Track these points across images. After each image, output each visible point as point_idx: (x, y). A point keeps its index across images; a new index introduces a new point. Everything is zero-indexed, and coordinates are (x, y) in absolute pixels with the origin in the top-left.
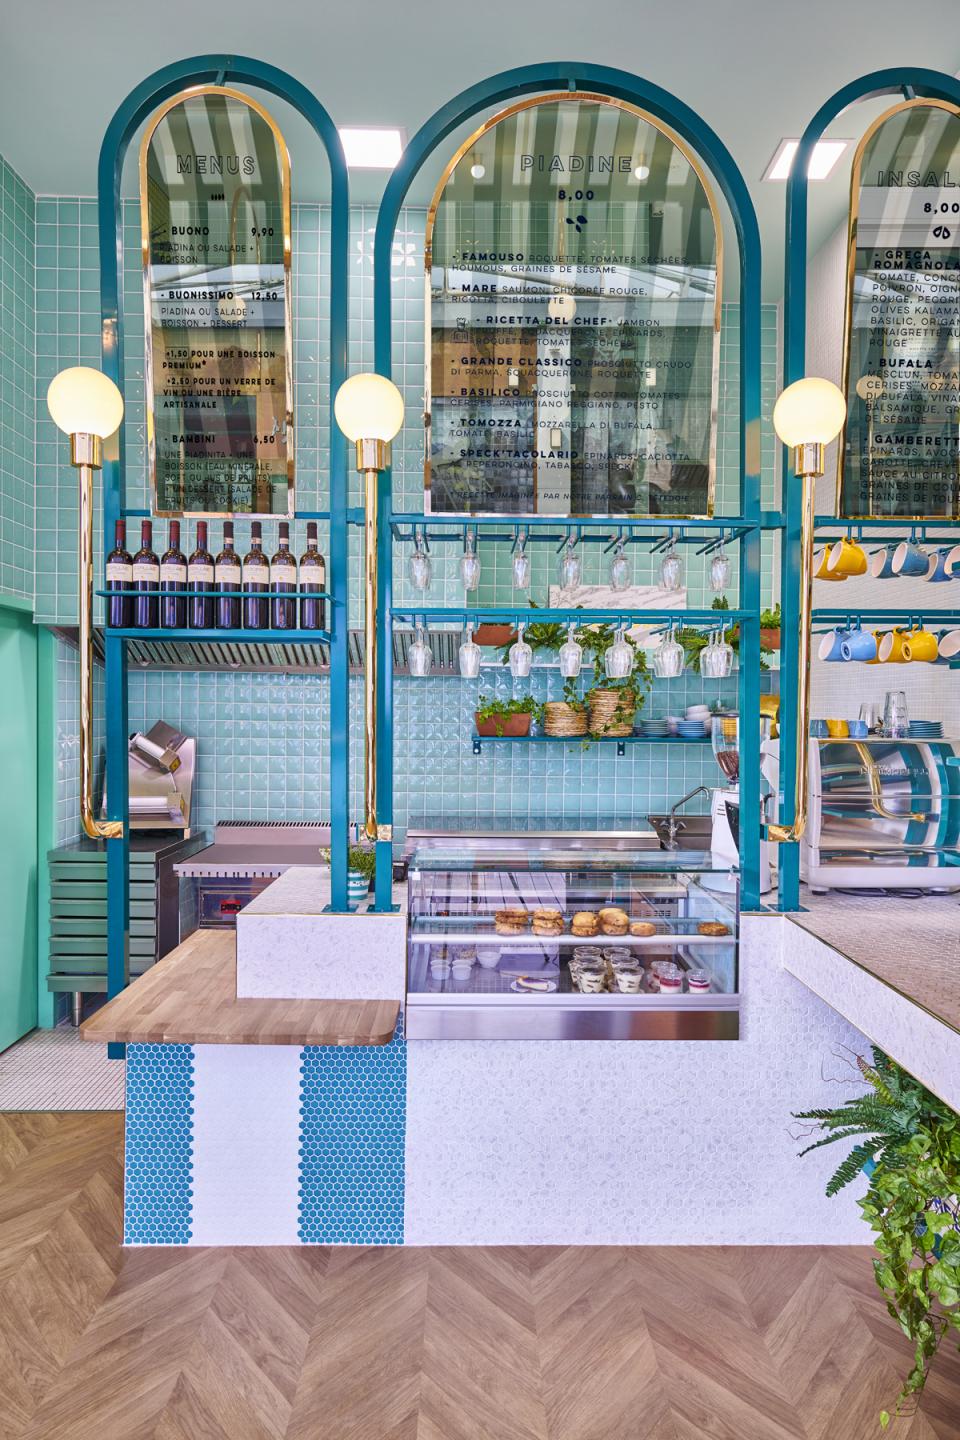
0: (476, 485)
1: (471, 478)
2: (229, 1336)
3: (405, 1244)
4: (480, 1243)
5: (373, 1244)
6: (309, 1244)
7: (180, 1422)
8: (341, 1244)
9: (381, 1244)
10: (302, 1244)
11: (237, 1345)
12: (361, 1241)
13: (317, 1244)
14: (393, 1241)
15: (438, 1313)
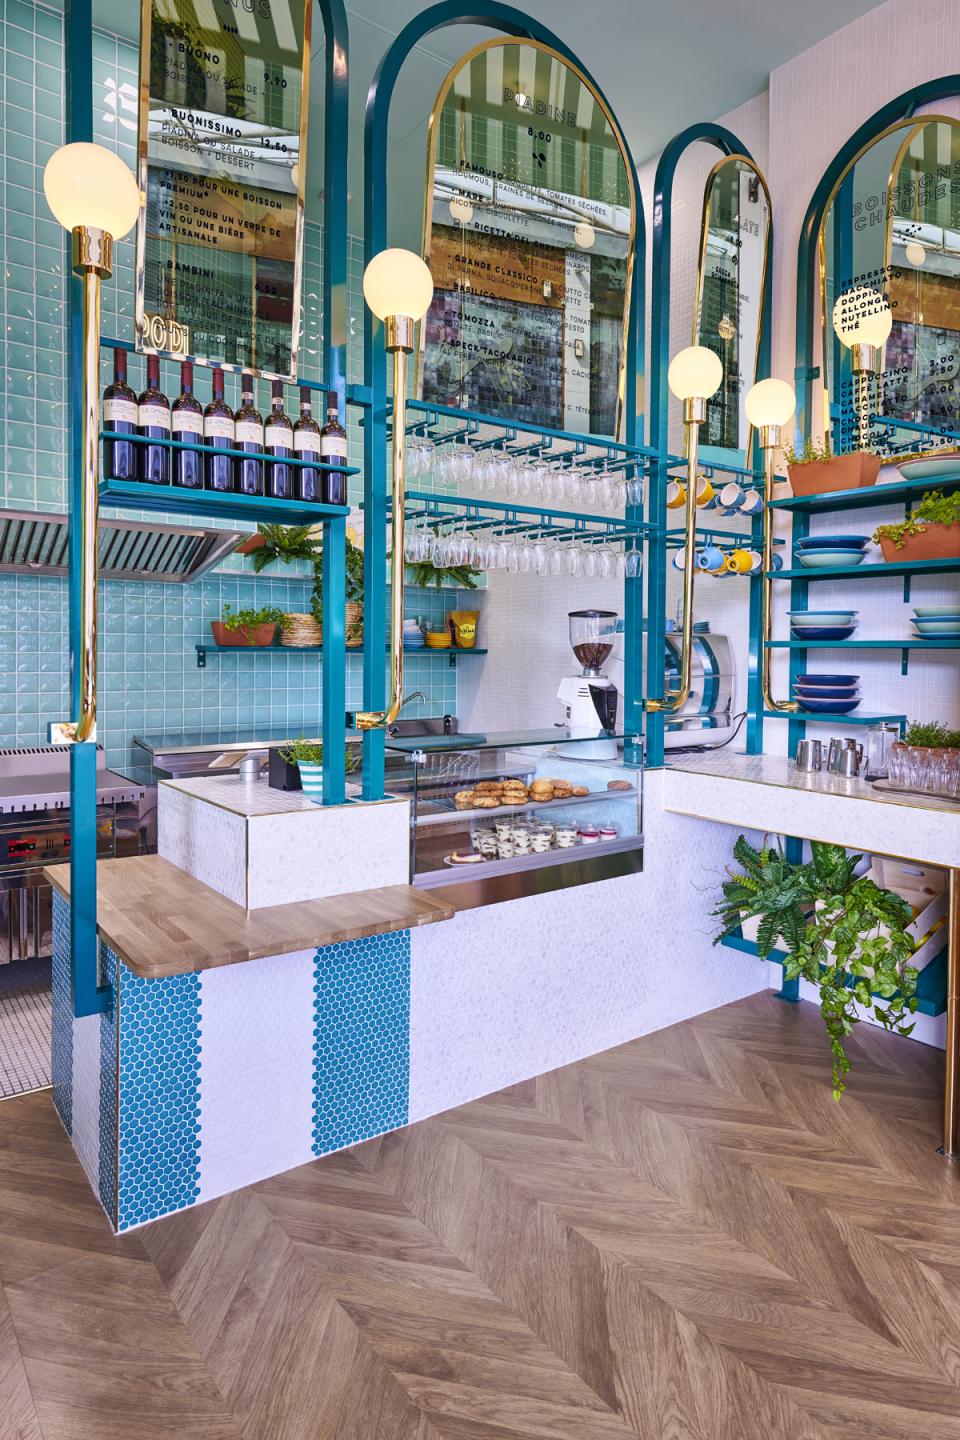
0: (517, 381)
1: (513, 375)
2: (345, 1253)
3: (410, 1123)
4: (469, 1100)
5: (382, 1133)
6: (323, 1155)
7: (389, 1335)
8: (353, 1144)
9: (389, 1131)
10: (316, 1158)
11: (361, 1256)
12: (371, 1134)
13: (330, 1152)
14: (399, 1124)
15: (498, 1158)
